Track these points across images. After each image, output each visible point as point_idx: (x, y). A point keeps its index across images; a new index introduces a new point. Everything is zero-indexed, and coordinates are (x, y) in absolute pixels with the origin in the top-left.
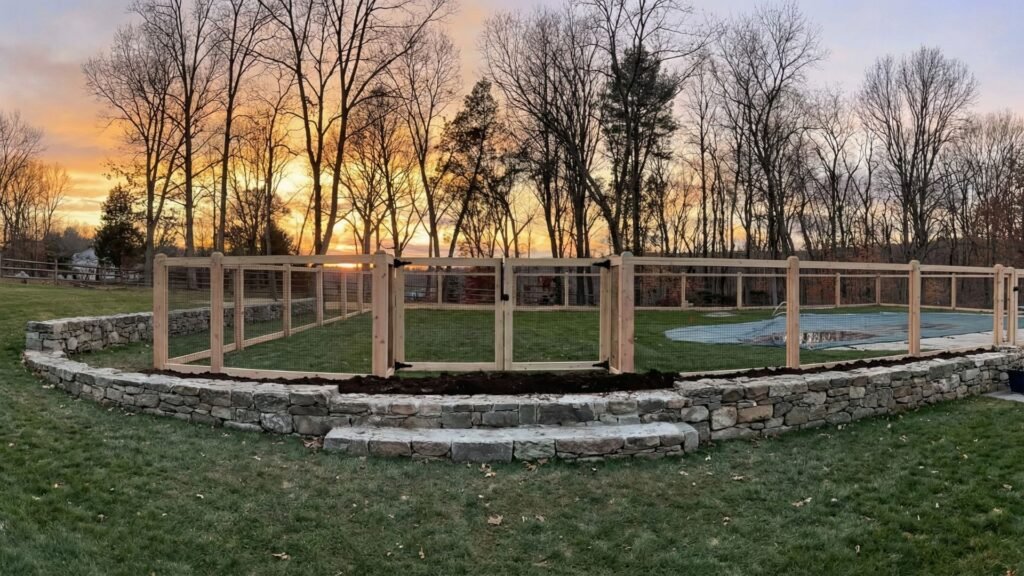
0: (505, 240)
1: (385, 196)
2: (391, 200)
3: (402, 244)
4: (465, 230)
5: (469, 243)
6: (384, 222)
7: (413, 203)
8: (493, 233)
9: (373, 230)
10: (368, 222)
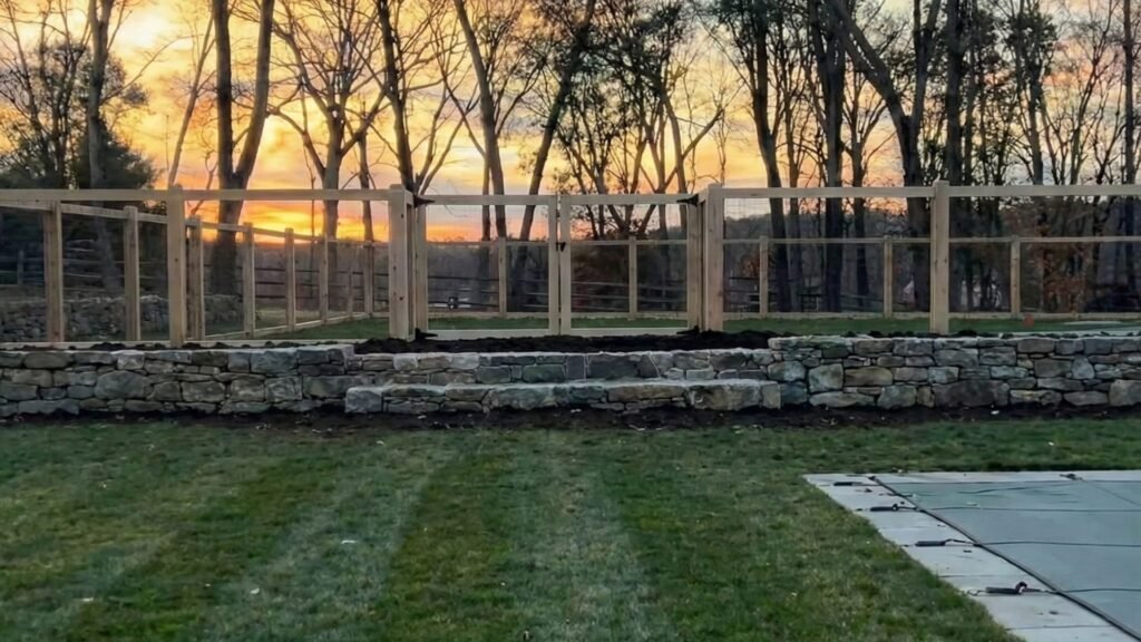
0: (661, 166)
1: (378, 62)
2: (393, 72)
3: (420, 178)
4: (567, 143)
5: (578, 176)
6: (376, 124)
7: (445, 79)
8: (633, 149)
9: (350, 145)
10: (337, 125)
